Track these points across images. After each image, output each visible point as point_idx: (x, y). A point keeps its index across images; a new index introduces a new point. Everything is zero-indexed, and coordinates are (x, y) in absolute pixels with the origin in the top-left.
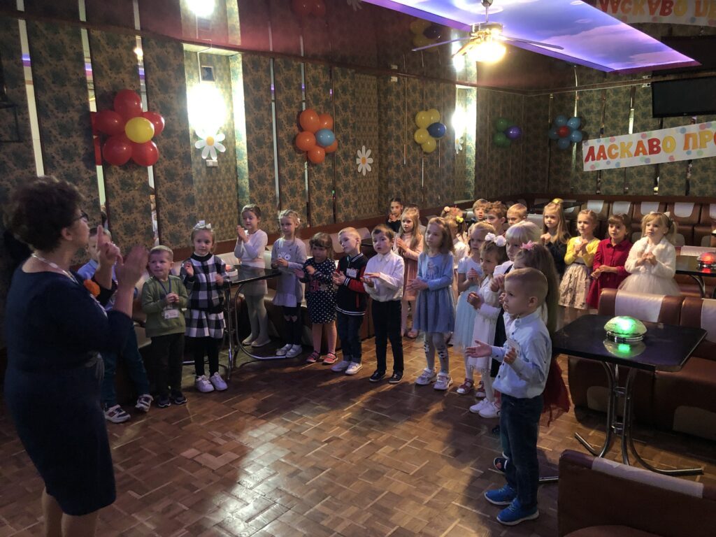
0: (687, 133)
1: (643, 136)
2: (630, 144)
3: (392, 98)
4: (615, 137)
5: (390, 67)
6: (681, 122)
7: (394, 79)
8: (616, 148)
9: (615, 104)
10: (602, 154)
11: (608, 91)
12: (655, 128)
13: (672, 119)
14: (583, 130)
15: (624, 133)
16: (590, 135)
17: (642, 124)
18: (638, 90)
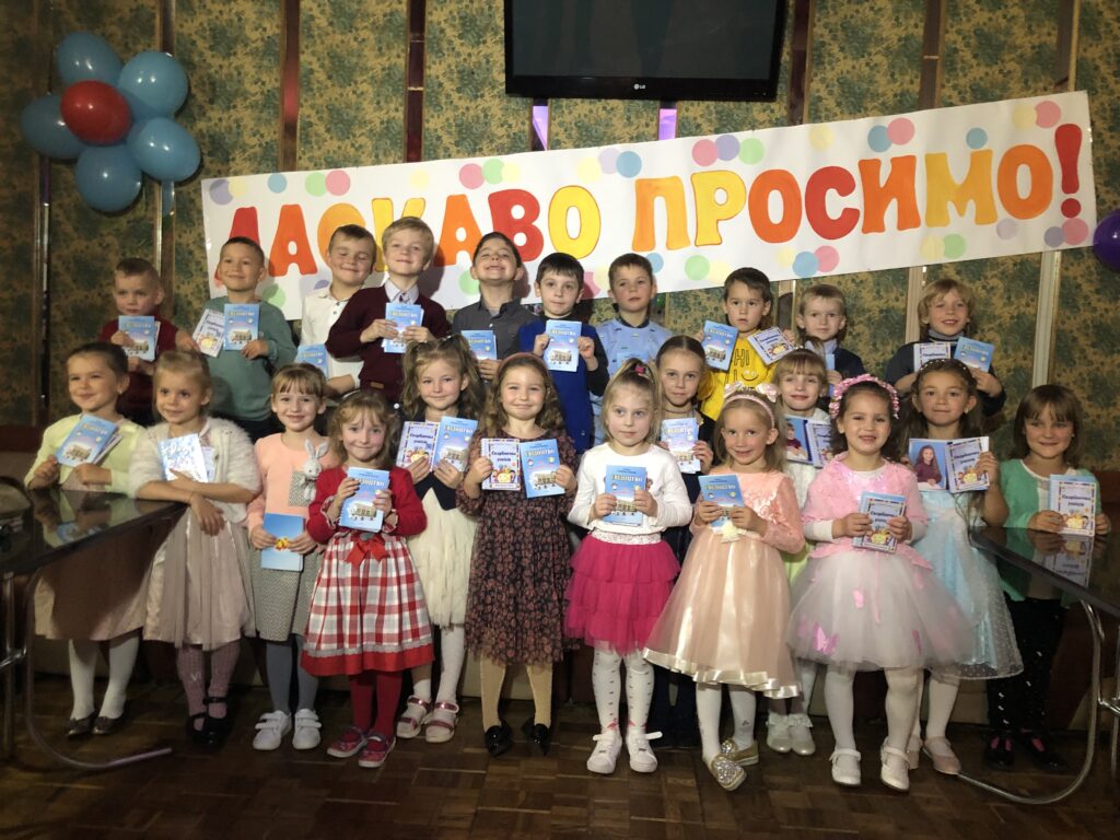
0: (643, 175)
1: (471, 178)
2: (416, 208)
4: (350, 171)
9: (344, 15)
10: (292, 248)
12: (514, 147)
13: (581, 108)
14: (201, 125)
15: (385, 154)
16: (237, 154)
17: (459, 122)
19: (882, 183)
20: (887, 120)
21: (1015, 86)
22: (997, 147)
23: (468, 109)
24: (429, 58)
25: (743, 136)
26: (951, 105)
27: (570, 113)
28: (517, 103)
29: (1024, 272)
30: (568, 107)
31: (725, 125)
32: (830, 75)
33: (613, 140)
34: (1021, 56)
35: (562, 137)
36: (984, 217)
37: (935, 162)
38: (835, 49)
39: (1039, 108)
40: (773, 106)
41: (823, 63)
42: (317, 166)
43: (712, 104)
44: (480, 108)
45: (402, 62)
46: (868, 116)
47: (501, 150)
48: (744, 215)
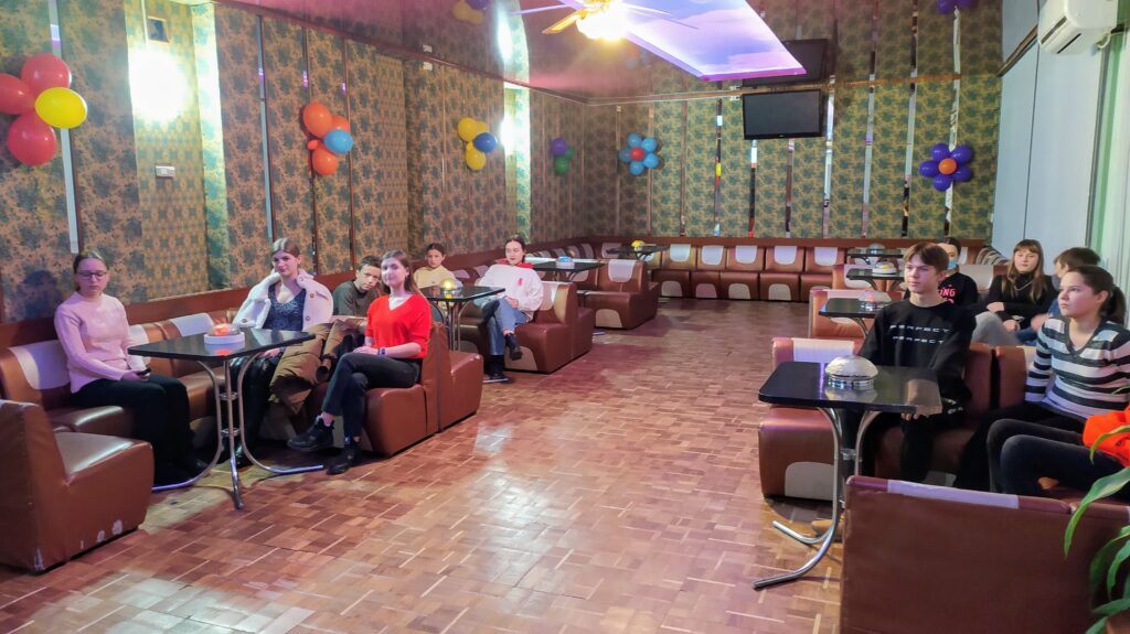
3: (425, 92)
5: (422, 48)
6: (777, 145)
7: (428, 66)
11: (689, 103)
17: (731, 149)
18: (725, 103)
21: (895, 128)
23: (733, 144)
24: (723, 130)
28: (747, 141)
30: (761, 141)
32: (839, 128)
34: (897, 119)
38: (841, 120)
41: (837, 124)
44: (737, 143)
45: (715, 132)
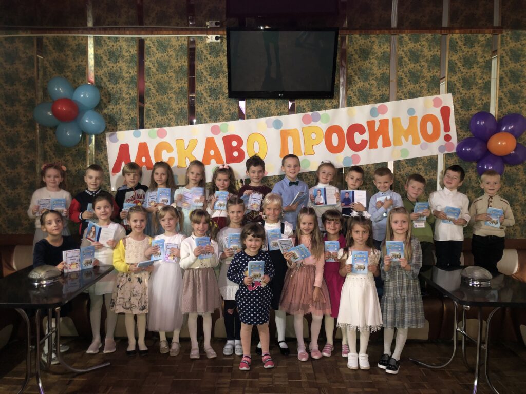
0: (282, 128)
1: (215, 131)
2: (194, 143)
4: (167, 129)
6: (273, 108)
8: (170, 149)
9: (163, 67)
10: (144, 160)
11: (147, 42)
12: (233, 118)
13: (258, 103)
14: (105, 111)
15: (180, 122)
16: (120, 122)
17: (210, 109)
18: (199, 46)
19: (376, 129)
20: (377, 105)
21: (424, 92)
22: (419, 115)
23: (213, 103)
24: (197, 84)
25: (321, 113)
26: (401, 99)
27: (254, 104)
28: (232, 101)
29: (431, 162)
30: (253, 102)
31: (315, 108)
32: (355, 88)
33: (271, 115)
34: (426, 80)
35: (251, 114)
36: (416, 141)
37: (396, 121)
38: (356, 78)
39: (434, 100)
40: (333, 100)
41: (352, 84)
42: (153, 127)
43: (309, 100)
44: (218, 103)
45: (186, 85)
46: (370, 104)
47: (227, 120)
48: (323, 142)
